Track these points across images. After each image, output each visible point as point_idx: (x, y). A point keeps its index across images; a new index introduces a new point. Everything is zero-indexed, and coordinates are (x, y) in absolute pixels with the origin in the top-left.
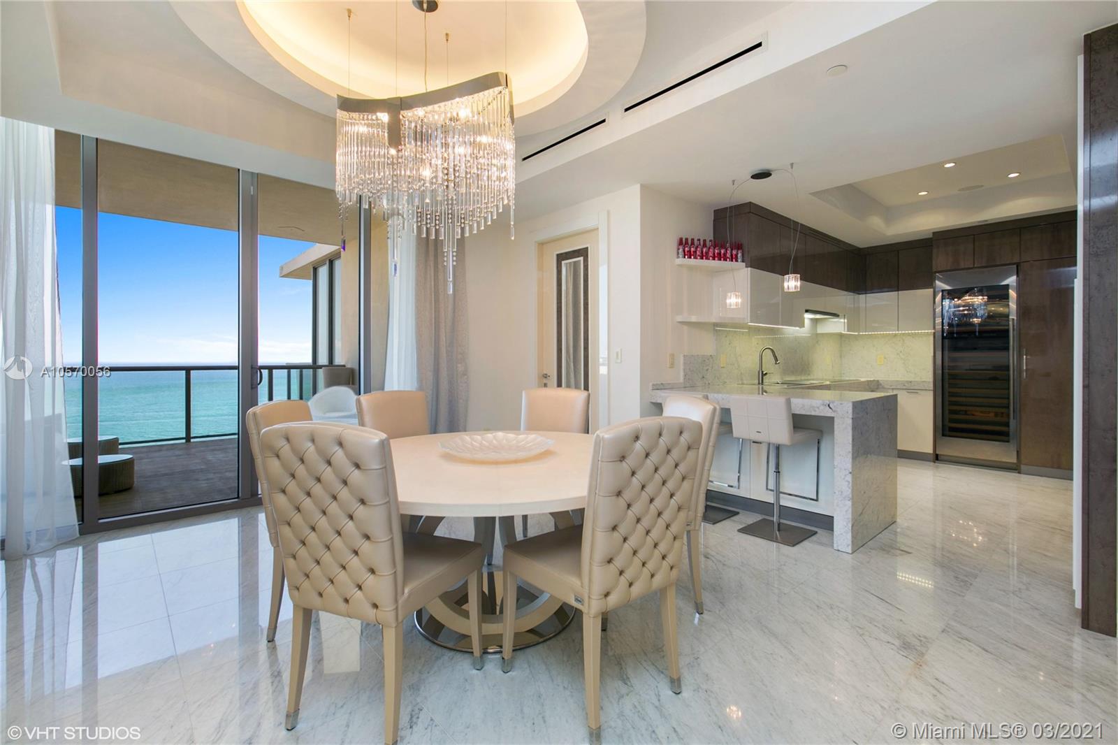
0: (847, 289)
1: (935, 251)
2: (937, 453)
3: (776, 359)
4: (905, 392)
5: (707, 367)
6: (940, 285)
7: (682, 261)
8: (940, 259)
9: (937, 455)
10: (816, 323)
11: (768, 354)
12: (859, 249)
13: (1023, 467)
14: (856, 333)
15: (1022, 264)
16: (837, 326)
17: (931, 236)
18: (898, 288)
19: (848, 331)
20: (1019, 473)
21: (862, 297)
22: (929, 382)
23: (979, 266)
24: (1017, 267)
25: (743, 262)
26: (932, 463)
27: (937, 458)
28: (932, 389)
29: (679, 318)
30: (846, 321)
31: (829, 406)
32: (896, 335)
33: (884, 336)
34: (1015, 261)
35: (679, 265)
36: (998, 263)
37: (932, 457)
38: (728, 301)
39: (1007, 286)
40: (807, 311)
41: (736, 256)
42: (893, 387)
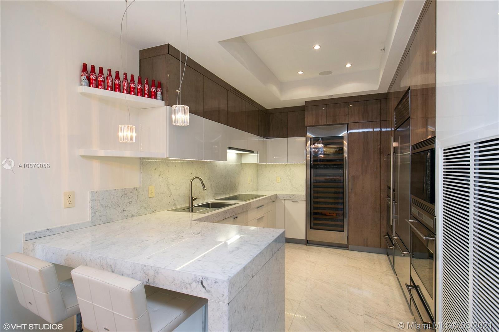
0: (259, 135)
1: (306, 113)
2: (308, 239)
3: (204, 186)
4: (291, 202)
5: (130, 200)
6: (309, 135)
7: (86, 89)
8: (309, 119)
9: (308, 241)
10: (241, 156)
11: (197, 183)
12: (267, 110)
13: (350, 246)
14: (265, 163)
15: (350, 124)
16: (252, 159)
17: (304, 105)
18: (287, 136)
19: (259, 162)
20: (348, 250)
21: (268, 140)
22: (304, 195)
23: (329, 124)
24: (347, 125)
25: (162, 100)
26: (305, 246)
27: (307, 242)
28: (305, 200)
29: (82, 152)
30: (258, 155)
31: (202, 283)
32: (286, 165)
33: (280, 165)
34: (346, 122)
35: (81, 93)
36: (338, 123)
37: (305, 242)
38: (121, 134)
39: (342, 137)
40: (230, 148)
41: (155, 93)
42: (285, 199)
